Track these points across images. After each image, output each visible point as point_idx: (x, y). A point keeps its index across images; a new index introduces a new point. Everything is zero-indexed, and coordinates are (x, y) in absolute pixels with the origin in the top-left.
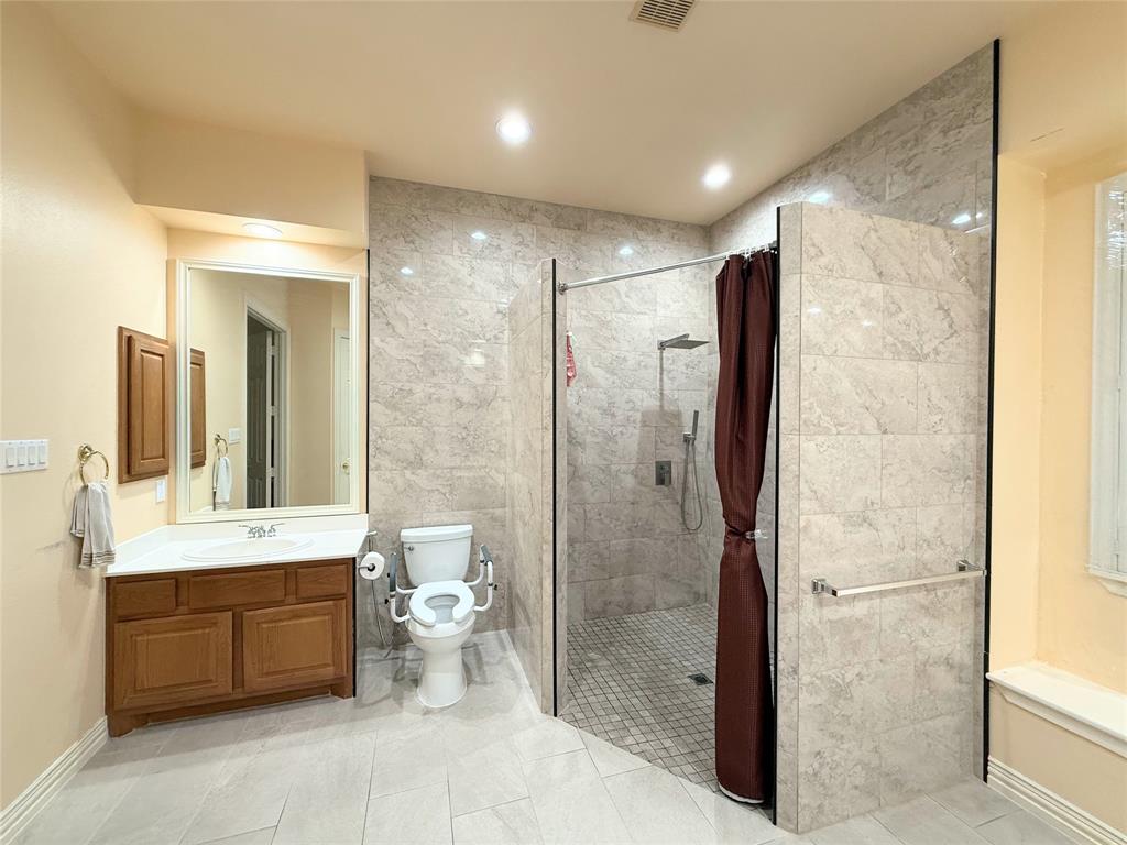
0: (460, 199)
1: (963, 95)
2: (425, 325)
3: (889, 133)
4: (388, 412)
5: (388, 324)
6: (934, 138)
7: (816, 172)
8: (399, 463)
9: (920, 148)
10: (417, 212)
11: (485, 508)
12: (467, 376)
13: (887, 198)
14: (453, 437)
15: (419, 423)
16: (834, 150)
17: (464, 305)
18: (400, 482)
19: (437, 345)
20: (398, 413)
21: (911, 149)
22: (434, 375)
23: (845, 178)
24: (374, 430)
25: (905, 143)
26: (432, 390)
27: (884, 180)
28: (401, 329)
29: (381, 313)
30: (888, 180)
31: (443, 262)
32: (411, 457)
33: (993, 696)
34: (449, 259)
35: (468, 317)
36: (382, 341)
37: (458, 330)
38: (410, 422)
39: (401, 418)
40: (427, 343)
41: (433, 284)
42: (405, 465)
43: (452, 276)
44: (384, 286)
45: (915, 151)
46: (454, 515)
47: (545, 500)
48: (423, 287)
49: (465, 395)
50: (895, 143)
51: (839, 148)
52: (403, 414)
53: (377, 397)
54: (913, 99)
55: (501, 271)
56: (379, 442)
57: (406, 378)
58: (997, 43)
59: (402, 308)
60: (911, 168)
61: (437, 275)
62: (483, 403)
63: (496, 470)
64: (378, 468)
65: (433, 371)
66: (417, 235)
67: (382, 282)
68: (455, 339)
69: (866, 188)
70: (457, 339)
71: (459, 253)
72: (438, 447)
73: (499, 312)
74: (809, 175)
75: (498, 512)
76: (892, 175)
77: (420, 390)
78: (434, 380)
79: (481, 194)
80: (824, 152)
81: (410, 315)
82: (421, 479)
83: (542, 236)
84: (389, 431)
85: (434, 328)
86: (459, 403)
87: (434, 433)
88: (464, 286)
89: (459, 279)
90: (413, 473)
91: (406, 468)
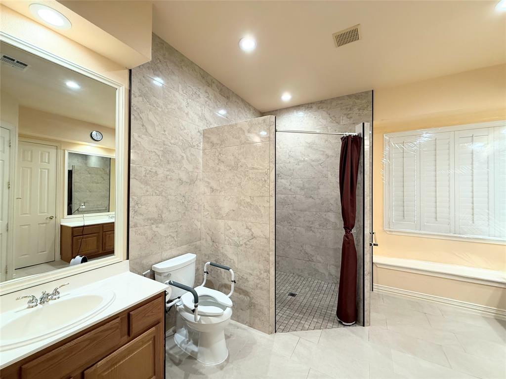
0: (183, 61)
1: (364, 101)
2: (165, 131)
3: (342, 104)
4: (142, 186)
5: (143, 126)
6: (356, 110)
7: (314, 107)
8: (149, 221)
9: (352, 112)
10: (161, 58)
11: (193, 242)
12: (185, 166)
13: (341, 124)
14: (178, 202)
15: (160, 194)
16: (321, 102)
17: (184, 123)
18: (149, 233)
19: (170, 145)
20: (149, 187)
21: (349, 111)
22: (169, 163)
23: (326, 113)
24: (133, 199)
25: (347, 109)
26: (168, 173)
27: (340, 117)
28: (150, 130)
29: (138, 117)
30: (341, 118)
31: (174, 95)
32: (156, 216)
33: (374, 266)
34: (177, 94)
35: (185, 131)
36: (139, 137)
37: (181, 138)
38: (156, 193)
39: (150, 190)
40: (166, 143)
41: (169, 107)
42: (152, 222)
43: (179, 104)
44: (141, 99)
45: (350, 112)
46: (178, 250)
47: (271, 230)
48: (164, 107)
49: (184, 177)
50: (343, 108)
51: (324, 102)
52: (152, 188)
53: (135, 175)
54: (349, 96)
55: (200, 109)
56: (137, 207)
57: (153, 164)
58: (373, 91)
59: (151, 117)
60: (349, 116)
61: (171, 102)
62: (192, 182)
63: (197, 220)
64: (135, 226)
65: (168, 161)
66: (161, 72)
67: (140, 96)
68: (179, 143)
69: (334, 119)
70: (180, 143)
71: (181, 92)
72: (171, 208)
73: (199, 132)
74: (311, 107)
75: (198, 243)
76: (343, 117)
77: (161, 172)
78: (168, 167)
79: (192, 63)
80: (318, 101)
81: (156, 123)
82: (161, 230)
83: (215, 97)
84: (143, 199)
85: (169, 134)
86: (181, 182)
87: (168, 200)
88: (184, 112)
89: (182, 108)
90: (157, 227)
91: (153, 224)
